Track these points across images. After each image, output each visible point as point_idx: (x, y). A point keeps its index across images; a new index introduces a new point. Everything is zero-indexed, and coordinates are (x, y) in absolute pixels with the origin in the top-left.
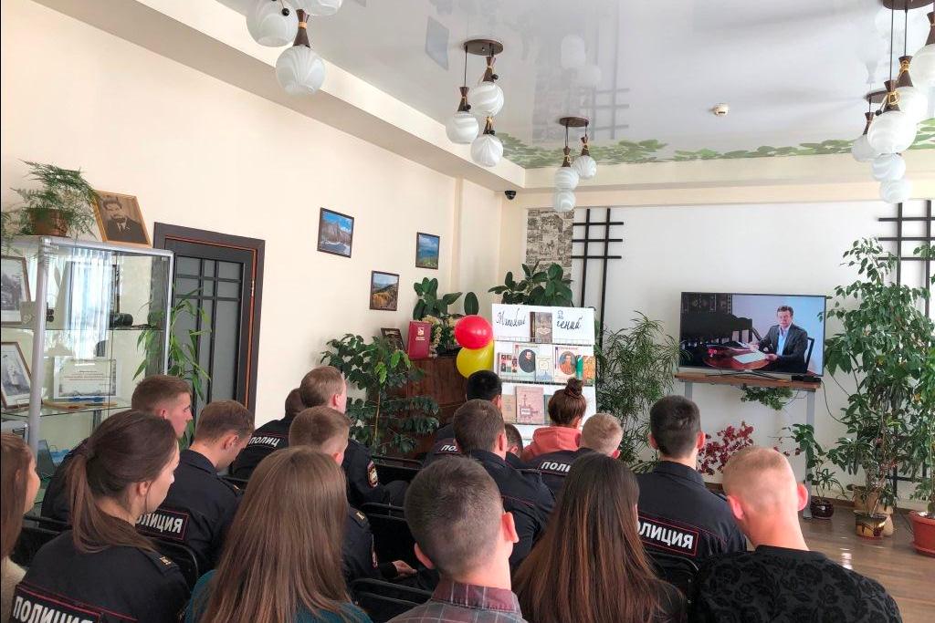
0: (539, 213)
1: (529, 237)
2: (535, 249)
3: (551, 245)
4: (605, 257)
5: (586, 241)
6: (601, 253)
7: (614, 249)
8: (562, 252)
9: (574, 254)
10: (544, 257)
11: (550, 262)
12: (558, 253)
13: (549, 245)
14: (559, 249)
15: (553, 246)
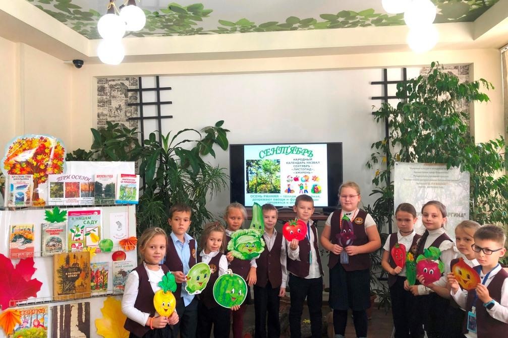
0: (107, 81)
1: (99, 102)
2: (105, 112)
6: (155, 115)
8: (129, 115)
12: (126, 115)
13: (117, 109)
14: (126, 112)
15: (121, 109)
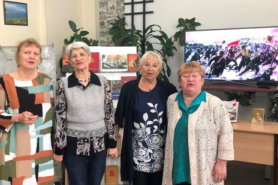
1: (100, 4)
2: (104, 11)
3: (113, 8)
4: (144, 13)
5: (133, 3)
6: (142, 11)
7: (149, 7)
8: (119, 12)
9: (126, 13)
10: (109, 15)
11: (113, 18)
12: (117, 13)
13: (112, 8)
14: (117, 10)
15: (114, 8)
